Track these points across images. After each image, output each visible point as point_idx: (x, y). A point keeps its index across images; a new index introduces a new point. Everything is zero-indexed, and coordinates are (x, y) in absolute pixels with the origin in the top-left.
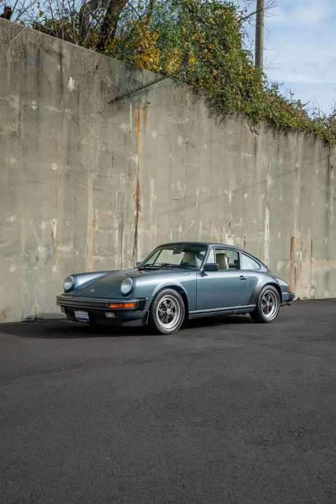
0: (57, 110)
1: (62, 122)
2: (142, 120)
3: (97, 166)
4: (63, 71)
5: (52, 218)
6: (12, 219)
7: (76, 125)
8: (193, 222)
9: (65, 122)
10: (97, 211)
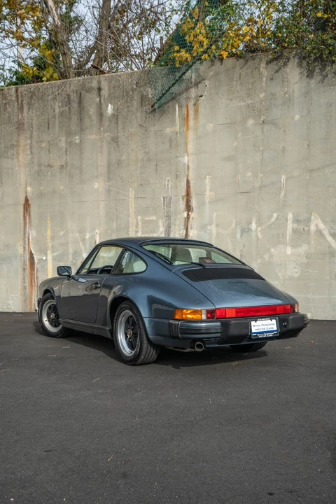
1: (102, 146)
2: (192, 117)
4: (102, 101)
5: (94, 229)
6: (62, 233)
7: (115, 145)
8: (275, 215)
10: (139, 217)
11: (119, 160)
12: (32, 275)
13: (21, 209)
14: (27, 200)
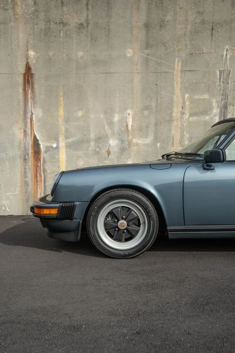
6: (80, 113)
10: (187, 96)
11: (163, 21)
12: (36, 167)
13: (20, 80)
14: (28, 68)
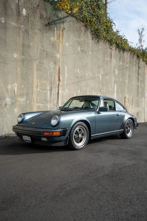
0: (16, 25)
1: (19, 32)
2: (61, 37)
3: (39, 57)
4: (20, 4)
5: (14, 83)
7: (27, 34)
8: (85, 88)
9: (21, 32)
10: (38, 80)
